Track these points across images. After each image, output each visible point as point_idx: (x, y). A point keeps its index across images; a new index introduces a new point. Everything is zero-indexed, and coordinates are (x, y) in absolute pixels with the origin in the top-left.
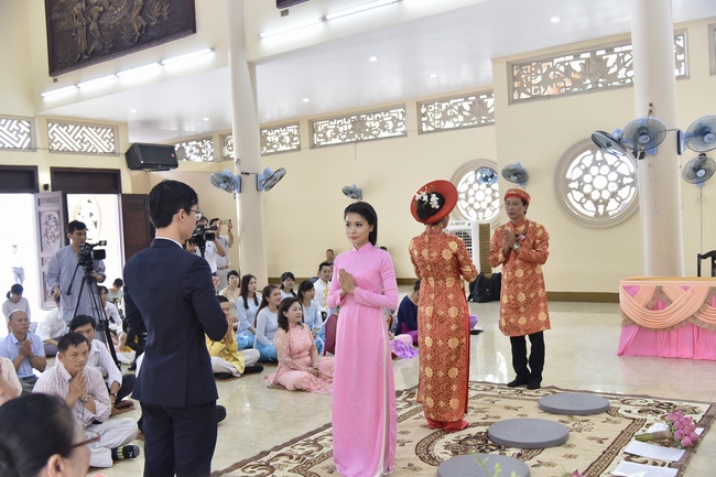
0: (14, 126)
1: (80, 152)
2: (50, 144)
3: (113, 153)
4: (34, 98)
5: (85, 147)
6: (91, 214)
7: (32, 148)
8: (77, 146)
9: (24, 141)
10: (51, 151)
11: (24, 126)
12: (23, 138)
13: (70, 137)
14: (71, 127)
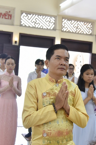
0: (48, 19)
1: (75, 33)
2: (62, 28)
3: (91, 34)
4: (58, 7)
5: (78, 30)
6: (81, 62)
7: (54, 29)
8: (74, 30)
9: (52, 26)
10: (63, 31)
11: (53, 20)
12: (51, 25)
13: (72, 26)
14: (73, 21)
